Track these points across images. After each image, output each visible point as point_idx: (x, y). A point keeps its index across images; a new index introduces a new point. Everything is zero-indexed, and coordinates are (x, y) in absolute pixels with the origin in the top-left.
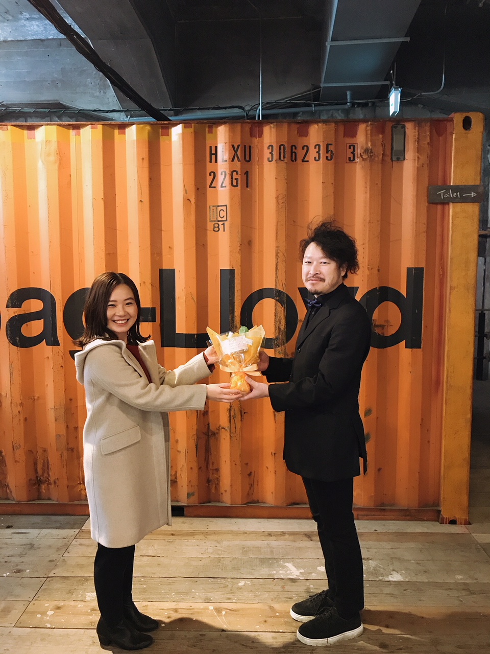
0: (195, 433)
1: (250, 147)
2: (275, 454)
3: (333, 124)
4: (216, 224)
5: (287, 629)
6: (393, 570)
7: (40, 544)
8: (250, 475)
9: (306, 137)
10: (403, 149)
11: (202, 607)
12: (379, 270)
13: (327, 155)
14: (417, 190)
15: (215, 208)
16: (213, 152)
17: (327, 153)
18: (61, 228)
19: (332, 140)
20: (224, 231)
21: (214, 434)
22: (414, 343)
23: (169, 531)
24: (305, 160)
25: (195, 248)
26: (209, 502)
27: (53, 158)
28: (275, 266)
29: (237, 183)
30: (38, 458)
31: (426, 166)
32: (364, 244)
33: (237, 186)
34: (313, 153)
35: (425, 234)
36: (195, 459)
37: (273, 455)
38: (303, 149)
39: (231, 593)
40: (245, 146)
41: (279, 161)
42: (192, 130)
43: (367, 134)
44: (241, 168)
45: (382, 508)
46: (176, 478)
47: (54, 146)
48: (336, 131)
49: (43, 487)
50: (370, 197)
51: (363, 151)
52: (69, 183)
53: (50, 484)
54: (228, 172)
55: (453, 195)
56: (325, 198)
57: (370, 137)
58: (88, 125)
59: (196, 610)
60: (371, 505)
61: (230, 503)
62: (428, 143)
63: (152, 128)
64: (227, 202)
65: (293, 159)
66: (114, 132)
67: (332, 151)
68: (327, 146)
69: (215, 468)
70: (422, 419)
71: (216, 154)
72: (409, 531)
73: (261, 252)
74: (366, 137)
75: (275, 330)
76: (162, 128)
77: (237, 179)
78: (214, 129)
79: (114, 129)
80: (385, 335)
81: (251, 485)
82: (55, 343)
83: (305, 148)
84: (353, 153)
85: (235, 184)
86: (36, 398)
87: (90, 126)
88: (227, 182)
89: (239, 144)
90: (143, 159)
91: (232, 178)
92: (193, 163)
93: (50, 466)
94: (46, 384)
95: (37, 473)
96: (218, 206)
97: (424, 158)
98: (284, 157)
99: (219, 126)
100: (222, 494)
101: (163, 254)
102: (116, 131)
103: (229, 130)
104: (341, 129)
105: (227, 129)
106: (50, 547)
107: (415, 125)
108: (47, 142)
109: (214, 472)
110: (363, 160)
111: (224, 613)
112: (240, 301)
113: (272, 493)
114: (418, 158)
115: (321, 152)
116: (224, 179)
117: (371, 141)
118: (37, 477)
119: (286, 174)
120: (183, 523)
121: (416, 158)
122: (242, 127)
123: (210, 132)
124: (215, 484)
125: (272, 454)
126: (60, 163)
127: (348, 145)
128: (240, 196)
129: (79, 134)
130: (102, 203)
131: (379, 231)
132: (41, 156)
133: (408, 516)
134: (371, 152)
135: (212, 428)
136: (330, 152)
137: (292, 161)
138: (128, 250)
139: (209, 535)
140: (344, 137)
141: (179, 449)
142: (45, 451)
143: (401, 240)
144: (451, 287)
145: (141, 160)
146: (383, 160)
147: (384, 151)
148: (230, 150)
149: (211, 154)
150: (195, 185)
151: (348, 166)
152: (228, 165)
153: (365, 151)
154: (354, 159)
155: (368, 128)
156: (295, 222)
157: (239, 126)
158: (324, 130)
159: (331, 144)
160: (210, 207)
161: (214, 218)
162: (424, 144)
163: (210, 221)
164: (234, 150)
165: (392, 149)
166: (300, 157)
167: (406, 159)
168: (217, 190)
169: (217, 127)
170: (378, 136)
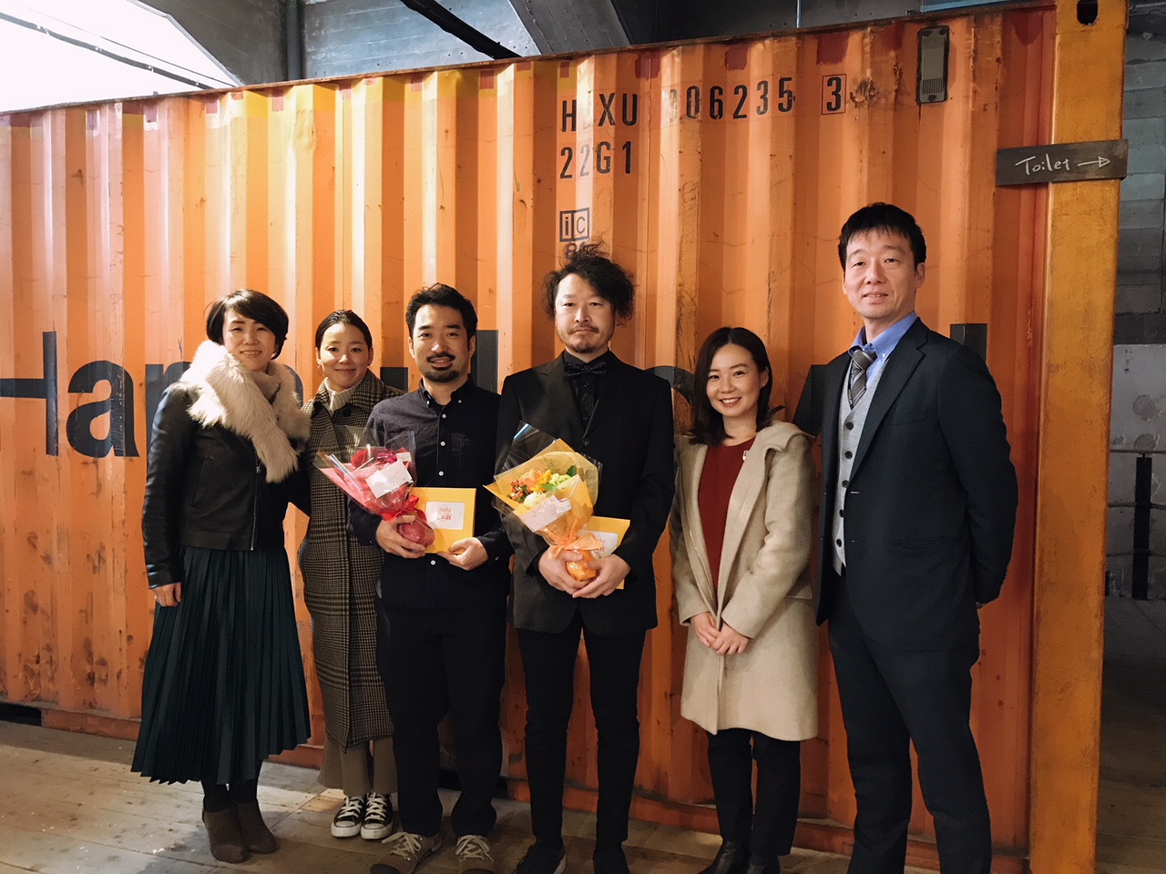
1: (635, 97)
2: (671, 695)
3: (794, 39)
9: (743, 68)
10: (941, 76)
13: (781, 100)
14: (972, 161)
15: (570, 215)
16: (569, 111)
17: (781, 96)
18: (315, 260)
19: (790, 69)
24: (740, 113)
25: (531, 290)
27: (306, 139)
28: (675, 323)
29: (608, 165)
31: (991, 108)
33: (608, 170)
34: (754, 98)
35: (990, 253)
37: (667, 696)
38: (736, 92)
40: (625, 96)
41: (686, 120)
42: (530, 73)
43: (863, 53)
44: (616, 137)
47: (308, 120)
48: (800, 52)
50: (870, 180)
51: (856, 87)
52: (332, 182)
54: (592, 146)
55: (1052, 165)
56: (775, 185)
57: (869, 59)
58: (361, 79)
62: (998, 60)
63: (464, 77)
64: (589, 203)
65: (716, 113)
66: (404, 87)
67: (790, 93)
68: (782, 81)
71: (573, 115)
73: (652, 296)
74: (863, 58)
76: (483, 75)
77: (607, 158)
78: (571, 69)
79: (404, 83)
83: (741, 90)
84: (836, 93)
85: (603, 167)
87: (364, 80)
88: (591, 165)
89: (613, 91)
90: (447, 131)
91: (599, 157)
92: (532, 133)
97: (988, 93)
98: (697, 111)
99: (582, 61)
102: (408, 86)
103: (596, 68)
104: (812, 45)
105: (593, 66)
107: (969, 23)
108: (299, 114)
110: (856, 107)
114: (975, 92)
115: (769, 97)
116: (586, 159)
117: (872, 67)
119: (699, 144)
121: (971, 94)
122: (619, 60)
123: (566, 75)
126: (318, 148)
127: (826, 79)
128: (612, 189)
129: (348, 97)
130: (379, 212)
132: (289, 138)
134: (872, 89)
136: (786, 95)
137: (714, 117)
140: (818, 62)
143: (938, 266)
144: (1049, 366)
145: (443, 134)
146: (897, 102)
147: (899, 82)
148: (596, 105)
149: (565, 115)
150: (534, 174)
151: (826, 121)
152: (592, 134)
153: (860, 87)
154: (838, 105)
155: (867, 40)
156: (716, 235)
157: (613, 59)
158: (775, 52)
159: (790, 79)
160: (561, 213)
161: (567, 234)
162: (989, 61)
163: (561, 240)
164: (604, 104)
165: (919, 79)
166: (729, 107)
167: (950, 97)
168: (574, 179)
169: (576, 64)
170: (887, 54)
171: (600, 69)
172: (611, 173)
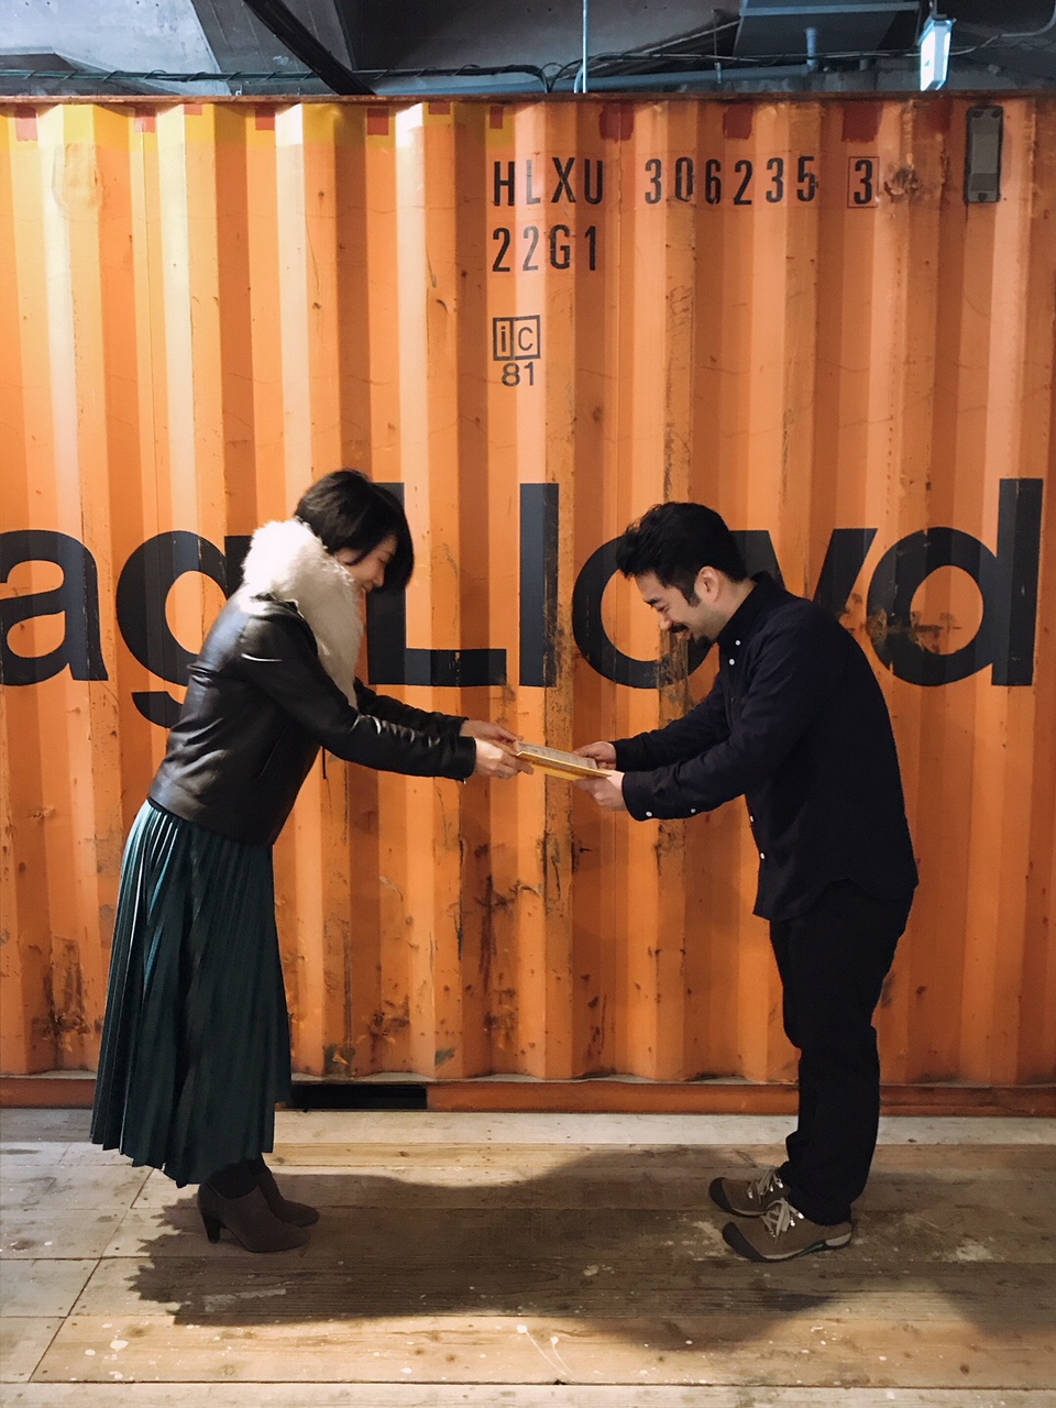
0: (456, 900)
1: (600, 164)
2: (657, 952)
3: (817, 105)
4: (509, 365)
5: (716, 1378)
6: (966, 1236)
7: (70, 1179)
8: (593, 1004)
9: (747, 138)
10: (994, 171)
11: (498, 1327)
12: (928, 485)
13: (801, 186)
14: (1031, 280)
15: (507, 324)
16: (504, 176)
17: (801, 179)
18: (109, 376)
19: (812, 145)
20: (531, 383)
21: (503, 902)
22: (1015, 673)
23: (392, 1145)
25: (456, 428)
26: (491, 1073)
27: (84, 191)
28: (662, 475)
29: (567, 257)
30: (54, 967)
31: (1053, 216)
32: (892, 418)
33: (566, 265)
34: (762, 180)
35: (1048, 394)
36: (457, 964)
37: (654, 953)
38: (738, 169)
39: (568, 1294)
40: (587, 162)
41: (675, 202)
42: (447, 119)
43: (902, 132)
44: (579, 219)
45: (928, 1085)
46: (407, 1012)
47: (87, 159)
48: (825, 123)
49: (68, 1038)
50: (909, 297)
51: (891, 176)
52: (129, 259)
53: (84, 1030)
54: (542, 230)
56: (793, 298)
57: (910, 141)
58: (176, 104)
59: (482, 1336)
60: (898, 1078)
61: (543, 1074)
63: (346, 115)
64: (540, 310)
65: (713, 195)
66: (244, 124)
67: (812, 178)
68: (802, 161)
69: (505, 988)
70: (1031, 865)
71: (511, 183)
72: (993, 1141)
73: (626, 438)
74: (902, 139)
75: (662, 641)
76: (371, 114)
77: (565, 249)
78: (505, 118)
79: (244, 115)
80: (942, 653)
81: (598, 1032)
82: (96, 672)
83: (744, 167)
84: (866, 181)
85: (560, 260)
86: (46, 813)
87: (181, 108)
88: (541, 256)
89: (573, 155)
90: (322, 194)
91: (553, 246)
92: (453, 206)
93: (84, 987)
94: (72, 779)
95: (52, 1003)
96: (517, 319)
97: (1049, 196)
98: (690, 191)
99: (522, 108)
100: (523, 1052)
101: (374, 444)
102: (251, 122)
103: (547, 120)
104: (837, 117)
105: (542, 116)
106: (96, 1185)
107: (1028, 107)
108: (70, 149)
109: (504, 996)
110: (892, 201)
111: (554, 1340)
112: (572, 565)
113: (650, 1049)
114: (1035, 194)
115: (785, 179)
116: (533, 247)
117: (915, 150)
118: (52, 1014)
119: (693, 236)
120: (428, 1125)
121: (1030, 197)
122: (580, 111)
123: (499, 125)
124: (506, 1028)
125: (650, 952)
126: (104, 206)
127: (854, 162)
128: (573, 291)
129: (151, 128)
130: (215, 310)
131: (931, 385)
132: (53, 186)
133: (991, 1104)
134: (914, 180)
135: (499, 889)
136: (807, 179)
137: (710, 201)
138: (282, 434)
139: (493, 1154)
140: (844, 139)
141: (414, 942)
142: (71, 947)
143: (985, 407)
145: (316, 198)
146: (943, 199)
147: (947, 175)
148: (548, 172)
149: (498, 183)
150: (457, 264)
151: (852, 215)
152: (543, 212)
153: (897, 176)
154: (869, 197)
155: (908, 116)
156: (713, 360)
157: (570, 111)
158: (793, 121)
159: (811, 159)
160: (495, 320)
161: (504, 350)
163: (496, 358)
164: (560, 173)
165: (967, 171)
166: (729, 191)
167: (1003, 196)
168: (514, 275)
169: (514, 111)
170: (933, 137)
171: (554, 122)
172: (571, 270)
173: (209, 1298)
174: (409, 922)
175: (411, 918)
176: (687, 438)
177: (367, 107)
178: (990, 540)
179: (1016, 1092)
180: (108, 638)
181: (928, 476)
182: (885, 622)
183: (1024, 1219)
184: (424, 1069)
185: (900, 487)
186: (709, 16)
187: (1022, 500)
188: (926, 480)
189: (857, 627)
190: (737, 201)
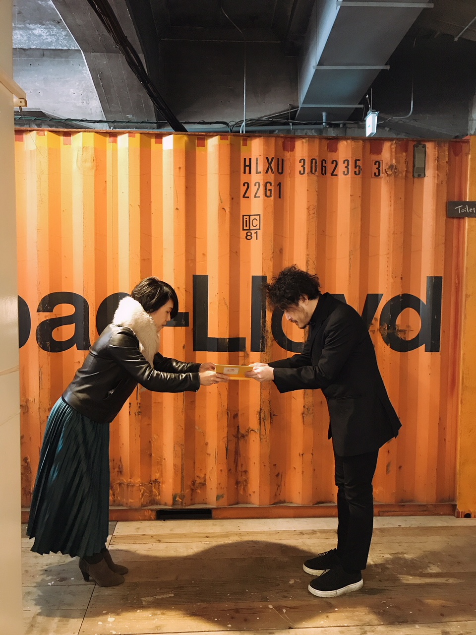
0: (226, 435)
1: (283, 160)
2: (302, 455)
3: (361, 141)
4: (248, 232)
5: (351, 624)
6: (430, 563)
8: (277, 475)
9: (336, 152)
10: (423, 166)
11: (261, 606)
12: (402, 278)
13: (356, 170)
14: (437, 205)
15: (248, 217)
16: (247, 163)
17: (356, 167)
18: (96, 234)
19: (360, 156)
20: (257, 239)
21: (243, 436)
22: (434, 347)
23: (202, 533)
24: (334, 174)
25: (228, 255)
26: (237, 503)
27: (89, 164)
29: (271, 193)
31: (444, 183)
32: (388, 254)
33: (270, 196)
34: (341, 167)
35: (443, 246)
36: (225, 461)
38: (332, 163)
39: (285, 591)
40: (278, 159)
41: (310, 174)
42: (228, 142)
43: (391, 151)
44: (275, 180)
45: (402, 504)
46: (205, 481)
47: (91, 153)
48: (364, 148)
50: (394, 210)
51: (388, 167)
52: (105, 189)
54: (262, 183)
55: (469, 210)
56: (353, 210)
57: (394, 155)
58: (125, 133)
60: (393, 502)
61: (258, 504)
62: (447, 162)
63: (190, 139)
64: (261, 212)
65: (324, 172)
66: (150, 141)
67: (359, 167)
68: (356, 161)
69: (244, 469)
70: (440, 419)
71: (250, 166)
72: (430, 525)
73: (291, 259)
74: (391, 154)
76: (198, 139)
77: (270, 190)
78: (248, 142)
79: (151, 138)
80: (407, 340)
81: (279, 486)
82: (86, 347)
83: (335, 162)
84: (378, 169)
85: (268, 194)
87: (127, 134)
88: (261, 192)
89: (273, 157)
90: (180, 168)
91: (266, 189)
92: (229, 173)
96: (252, 215)
97: (443, 176)
98: (316, 171)
99: (254, 139)
100: (250, 495)
101: (197, 261)
102: (153, 140)
103: (264, 144)
104: (368, 146)
105: (262, 142)
107: (435, 145)
108: (84, 148)
109: (243, 473)
110: (388, 176)
111: (285, 611)
113: (299, 493)
114: (438, 175)
115: (350, 167)
116: (258, 189)
117: (395, 159)
119: (317, 187)
120: (214, 525)
121: (436, 176)
122: (276, 141)
123: (245, 144)
124: (244, 486)
125: (300, 455)
126: (96, 170)
127: (374, 162)
128: (273, 206)
129: (115, 142)
130: (139, 209)
131: (402, 242)
132: (77, 162)
133: (425, 511)
134: (396, 169)
135: (242, 431)
136: (358, 167)
137: (323, 174)
138: (162, 256)
139: (243, 536)
140: (370, 153)
141: (208, 452)
143: (421, 250)
144: (466, 295)
145: (178, 169)
146: (406, 176)
147: (407, 167)
148: (264, 163)
149: (245, 166)
150: (230, 195)
151: (373, 181)
152: (262, 177)
153: (390, 167)
154: (379, 175)
155: (393, 146)
156: (324, 232)
157: (273, 140)
158: (353, 147)
159: (359, 160)
160: (243, 216)
161: (246, 227)
162: (443, 163)
163: (243, 230)
164: (268, 163)
165: (414, 166)
166: (329, 171)
167: (426, 175)
168: (250, 200)
169: (251, 140)
170: (402, 154)
171: (267, 144)
172: (272, 198)
173: (143, 599)
174: (207, 444)
175: (207, 443)
176: (314, 259)
177: (196, 137)
178: (423, 298)
179: (435, 506)
180: (92, 334)
181: (401, 275)
182: (386, 328)
183: (449, 555)
184: (212, 502)
185: (391, 278)
186: (287, 107)
187: (436, 284)
188: (401, 276)
189: (376, 330)
190: (332, 174)
